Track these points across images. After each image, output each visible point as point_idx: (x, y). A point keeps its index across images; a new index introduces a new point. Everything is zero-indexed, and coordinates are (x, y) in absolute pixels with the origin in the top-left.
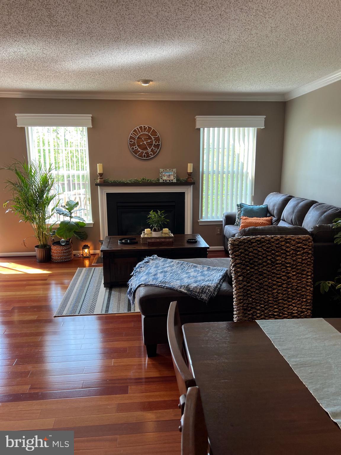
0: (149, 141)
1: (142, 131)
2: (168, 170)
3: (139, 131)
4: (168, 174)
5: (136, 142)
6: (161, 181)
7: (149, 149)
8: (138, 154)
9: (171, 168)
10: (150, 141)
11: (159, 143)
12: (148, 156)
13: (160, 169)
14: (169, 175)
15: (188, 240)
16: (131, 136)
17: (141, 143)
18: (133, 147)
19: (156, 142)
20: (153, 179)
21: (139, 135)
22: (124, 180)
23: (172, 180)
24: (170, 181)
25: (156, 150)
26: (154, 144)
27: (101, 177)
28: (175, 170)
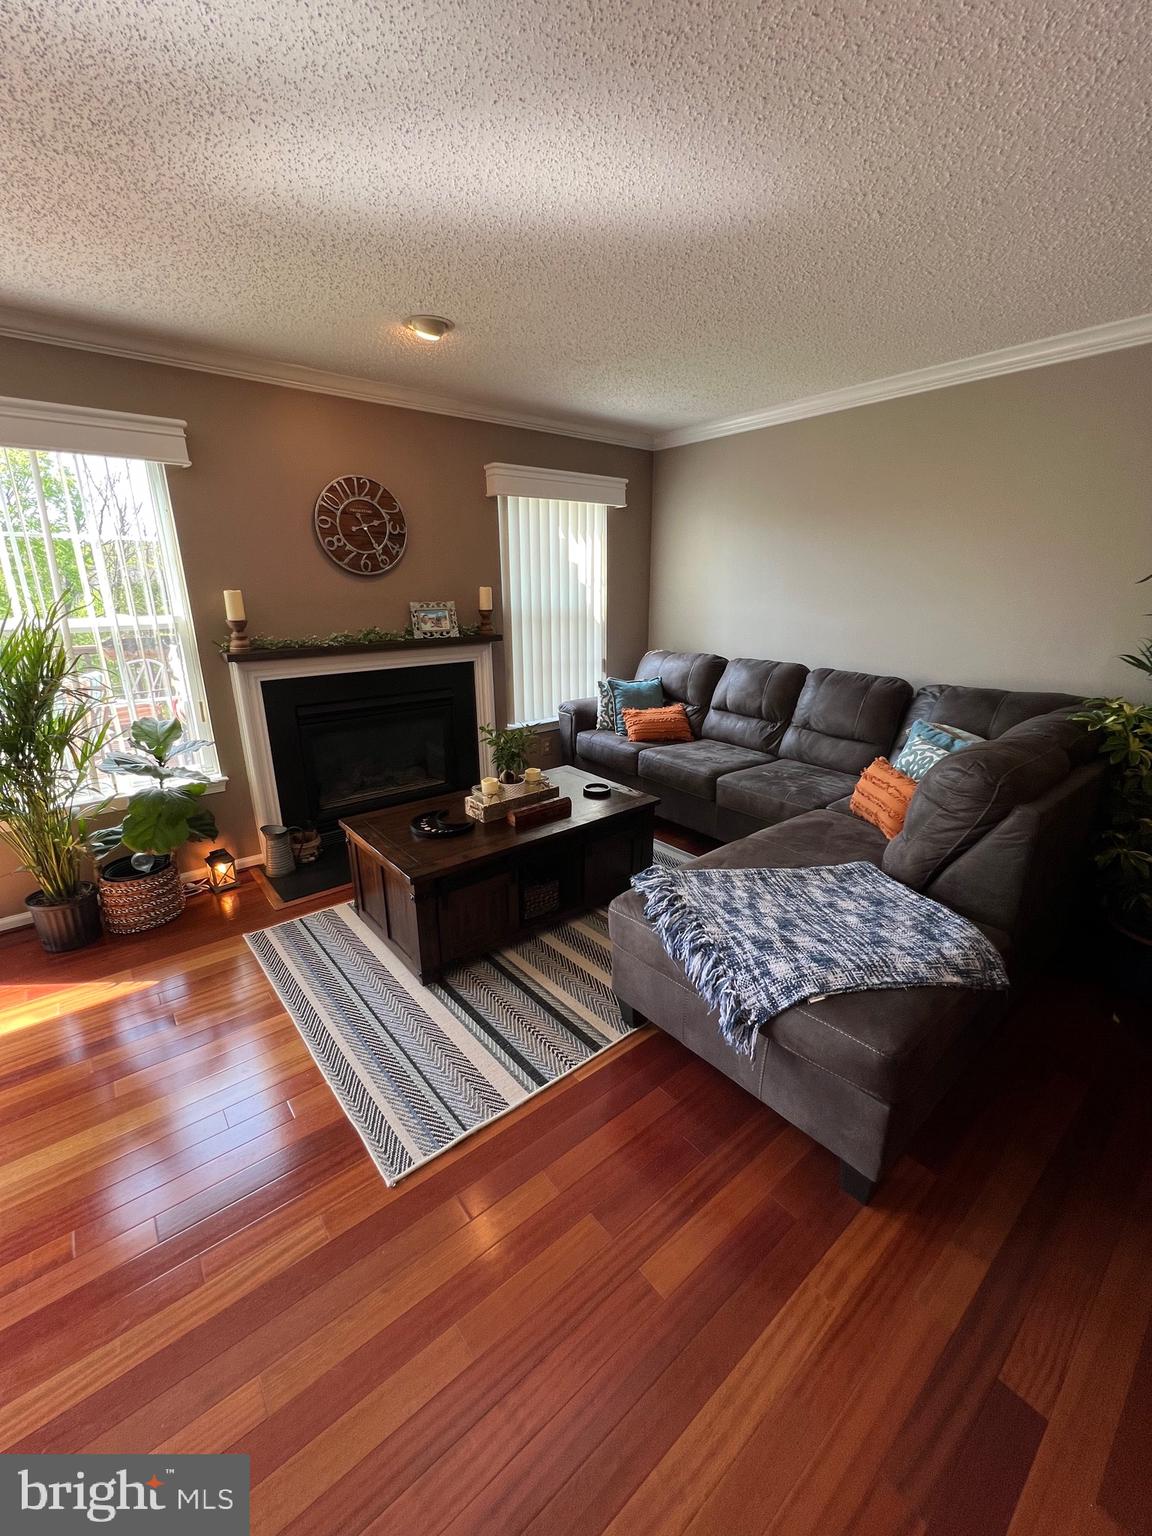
0: (376, 523)
1: (353, 494)
2: (432, 604)
3: (344, 491)
4: (434, 616)
5: (338, 525)
6: (418, 635)
7: (375, 545)
8: (347, 560)
9: (440, 599)
10: (379, 522)
11: (402, 529)
12: (376, 567)
13: (412, 604)
14: (438, 619)
15: (587, 787)
16: (321, 506)
17: (354, 529)
18: (330, 539)
19: (394, 528)
20: (395, 630)
21: (346, 503)
22: (313, 638)
23: (448, 633)
24: (441, 635)
25: (396, 547)
26: (390, 533)
27: (241, 635)
28: (450, 604)
